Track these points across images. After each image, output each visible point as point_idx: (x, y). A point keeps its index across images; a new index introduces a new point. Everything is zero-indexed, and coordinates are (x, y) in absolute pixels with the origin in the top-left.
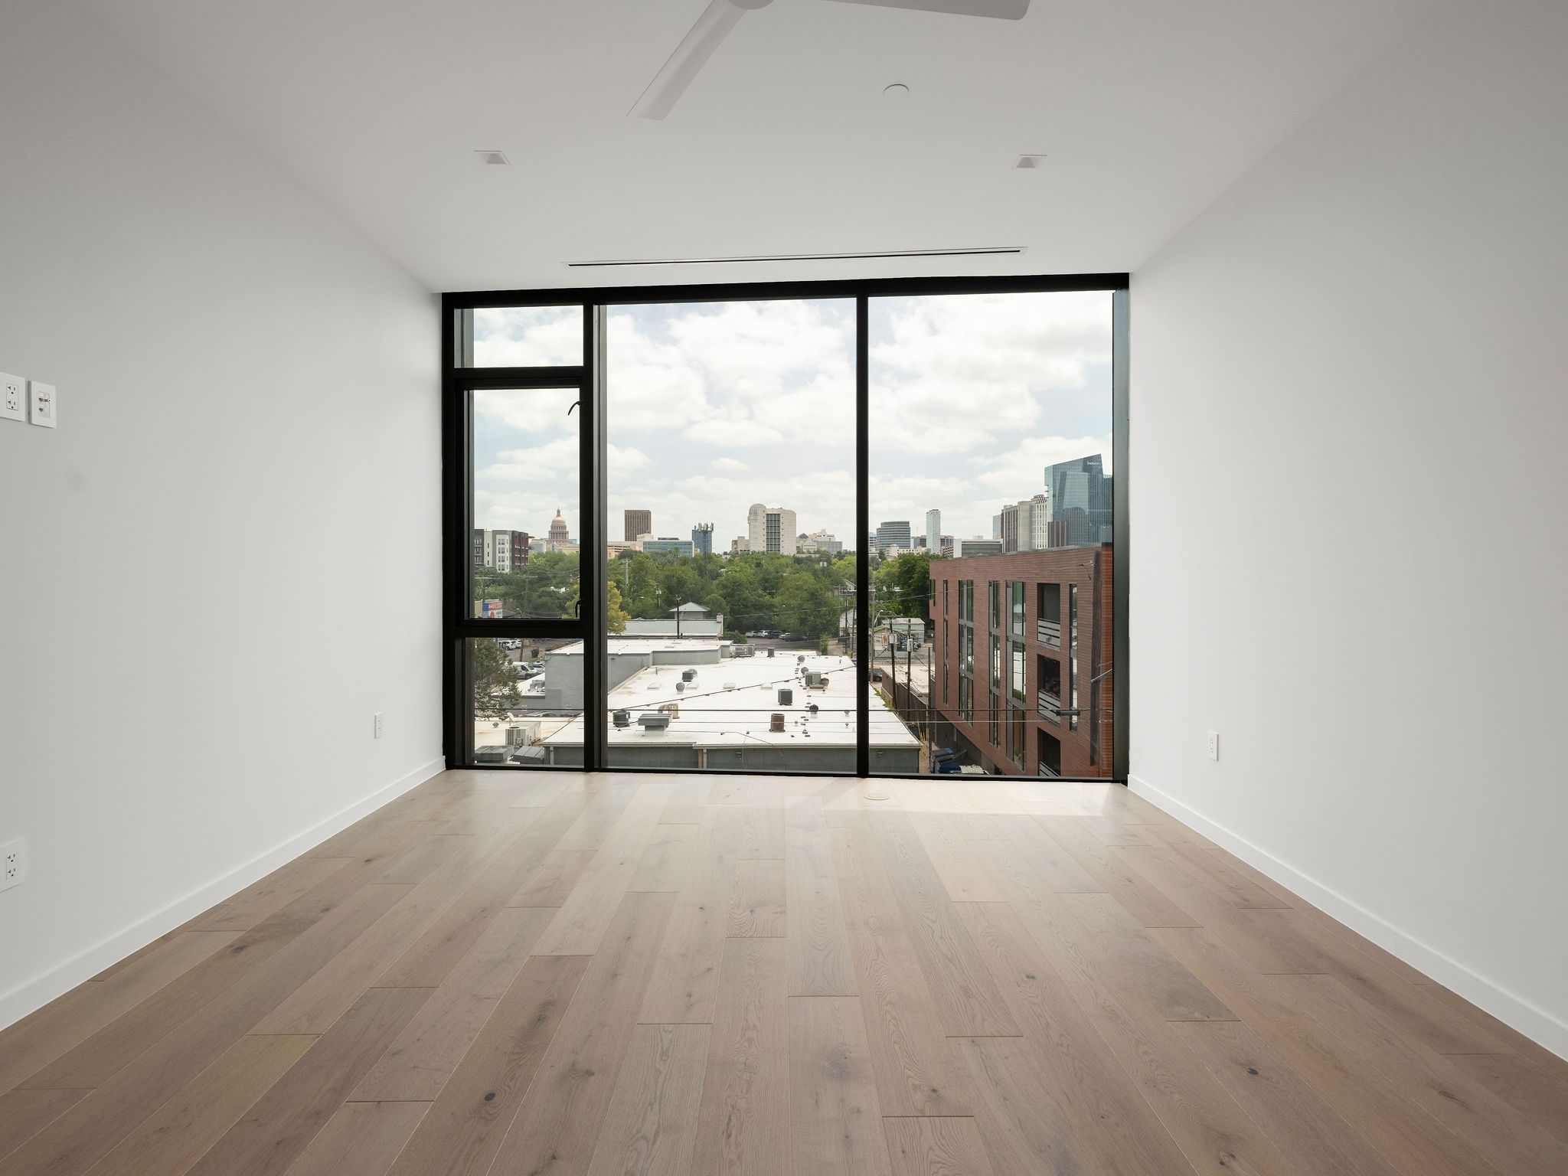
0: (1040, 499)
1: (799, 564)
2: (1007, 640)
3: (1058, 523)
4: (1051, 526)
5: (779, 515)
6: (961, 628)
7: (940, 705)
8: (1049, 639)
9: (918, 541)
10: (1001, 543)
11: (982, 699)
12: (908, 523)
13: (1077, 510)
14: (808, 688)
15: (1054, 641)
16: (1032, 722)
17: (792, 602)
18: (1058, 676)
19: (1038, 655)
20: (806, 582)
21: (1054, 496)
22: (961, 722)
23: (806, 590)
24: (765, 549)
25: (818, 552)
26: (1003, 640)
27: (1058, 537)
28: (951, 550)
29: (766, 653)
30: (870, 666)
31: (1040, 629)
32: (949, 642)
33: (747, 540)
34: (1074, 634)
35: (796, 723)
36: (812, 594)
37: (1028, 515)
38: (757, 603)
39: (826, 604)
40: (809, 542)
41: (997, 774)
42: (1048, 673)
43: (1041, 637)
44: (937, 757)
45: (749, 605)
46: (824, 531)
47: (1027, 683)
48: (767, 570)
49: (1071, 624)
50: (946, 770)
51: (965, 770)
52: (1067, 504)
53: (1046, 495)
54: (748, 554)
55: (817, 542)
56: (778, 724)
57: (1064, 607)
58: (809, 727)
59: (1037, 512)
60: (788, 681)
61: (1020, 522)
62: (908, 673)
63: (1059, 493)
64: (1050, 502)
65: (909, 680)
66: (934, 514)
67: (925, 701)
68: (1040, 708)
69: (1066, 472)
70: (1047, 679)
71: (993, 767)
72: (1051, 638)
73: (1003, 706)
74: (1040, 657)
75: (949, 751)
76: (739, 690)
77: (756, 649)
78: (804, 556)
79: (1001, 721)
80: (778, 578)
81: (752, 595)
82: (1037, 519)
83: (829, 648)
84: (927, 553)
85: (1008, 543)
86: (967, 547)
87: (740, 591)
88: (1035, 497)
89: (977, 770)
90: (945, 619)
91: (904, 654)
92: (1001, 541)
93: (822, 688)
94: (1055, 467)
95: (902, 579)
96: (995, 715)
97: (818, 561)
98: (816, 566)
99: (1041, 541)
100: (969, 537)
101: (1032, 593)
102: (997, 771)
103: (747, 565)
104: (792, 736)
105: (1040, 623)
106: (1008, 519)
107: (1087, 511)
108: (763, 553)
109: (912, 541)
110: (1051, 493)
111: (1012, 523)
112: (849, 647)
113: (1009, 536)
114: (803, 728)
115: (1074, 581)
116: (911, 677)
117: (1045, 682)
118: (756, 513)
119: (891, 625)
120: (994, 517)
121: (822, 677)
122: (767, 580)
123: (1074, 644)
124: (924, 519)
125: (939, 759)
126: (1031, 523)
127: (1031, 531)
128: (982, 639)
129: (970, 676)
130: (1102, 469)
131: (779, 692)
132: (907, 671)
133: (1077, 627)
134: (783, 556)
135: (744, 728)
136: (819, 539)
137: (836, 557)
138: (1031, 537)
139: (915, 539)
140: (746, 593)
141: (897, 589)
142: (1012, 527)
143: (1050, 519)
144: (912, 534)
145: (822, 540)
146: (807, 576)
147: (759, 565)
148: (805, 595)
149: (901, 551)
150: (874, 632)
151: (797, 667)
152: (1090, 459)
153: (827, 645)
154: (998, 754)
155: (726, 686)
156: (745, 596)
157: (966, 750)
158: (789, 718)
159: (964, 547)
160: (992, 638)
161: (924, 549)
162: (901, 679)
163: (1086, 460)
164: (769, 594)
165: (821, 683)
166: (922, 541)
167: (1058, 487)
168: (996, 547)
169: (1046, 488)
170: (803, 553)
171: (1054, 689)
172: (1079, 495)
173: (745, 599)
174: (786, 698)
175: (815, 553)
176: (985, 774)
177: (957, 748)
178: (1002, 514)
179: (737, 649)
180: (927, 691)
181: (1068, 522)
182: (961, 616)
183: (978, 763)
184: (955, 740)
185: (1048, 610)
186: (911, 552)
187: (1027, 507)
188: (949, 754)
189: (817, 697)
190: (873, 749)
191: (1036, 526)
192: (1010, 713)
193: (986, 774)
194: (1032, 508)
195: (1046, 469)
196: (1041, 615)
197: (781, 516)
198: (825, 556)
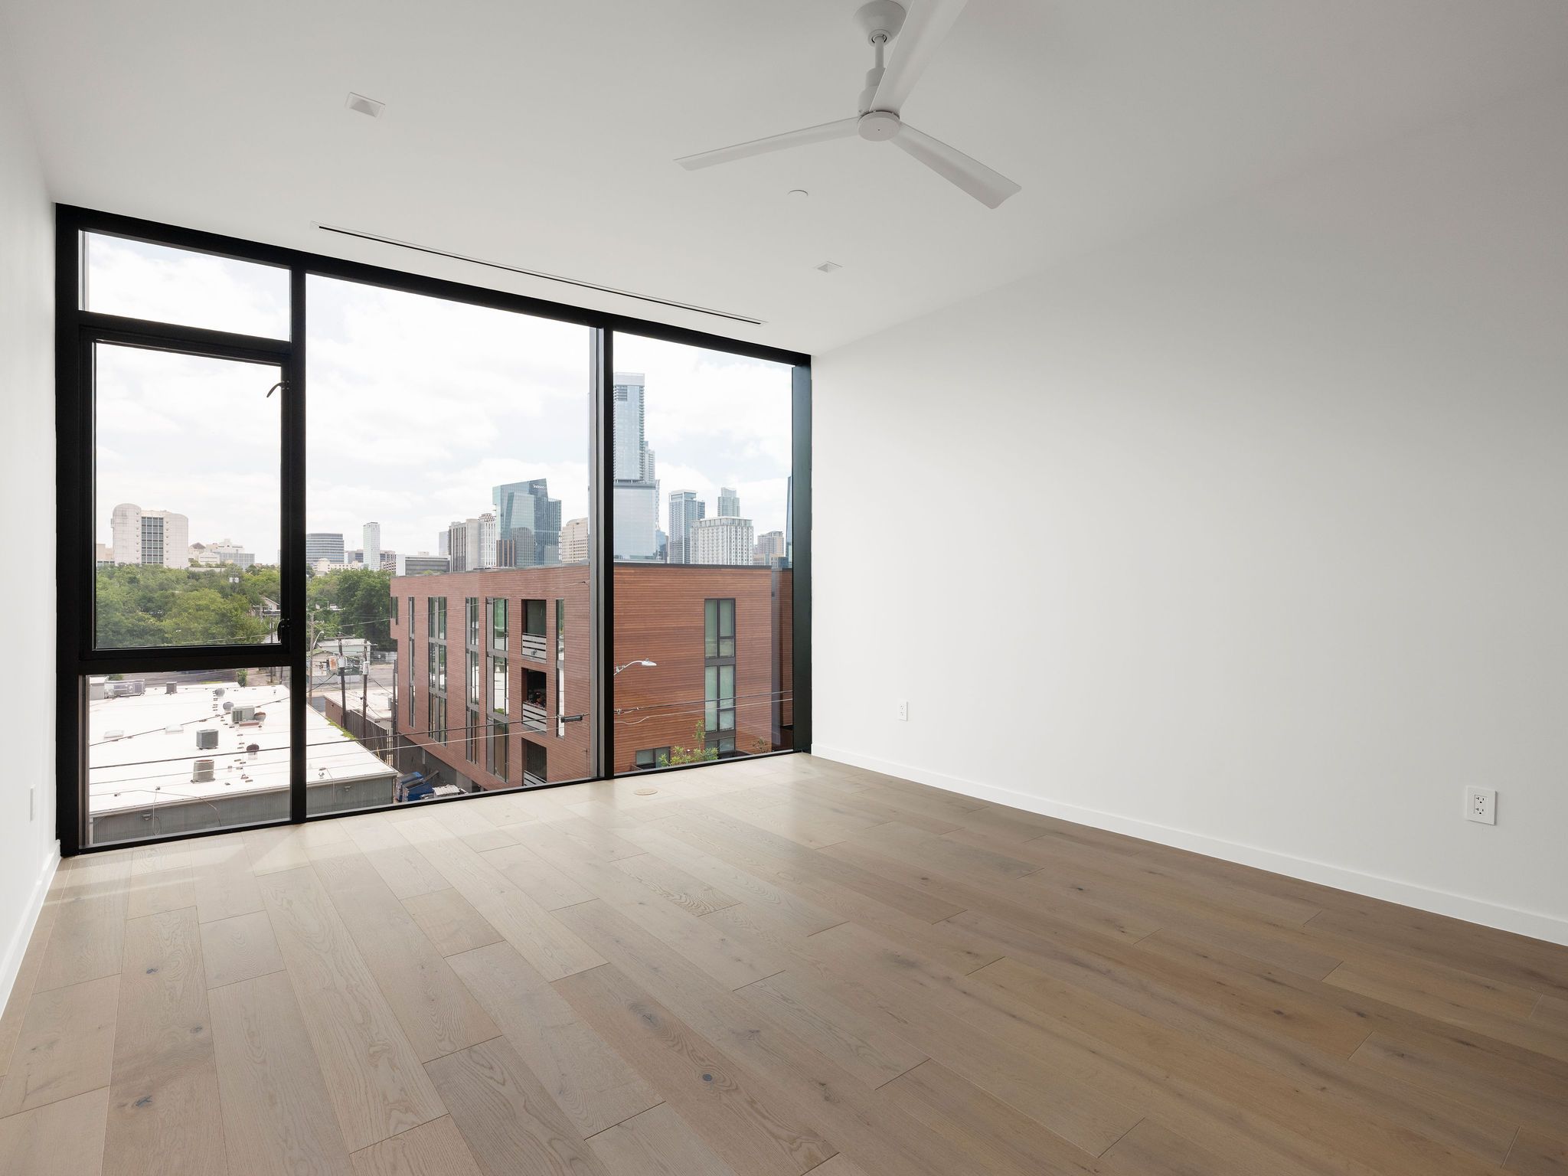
0: (488, 518)
1: (197, 580)
2: (487, 656)
3: (506, 541)
4: (500, 544)
5: (162, 519)
6: (431, 647)
7: (404, 729)
8: (534, 653)
9: (354, 556)
10: (449, 559)
11: (457, 717)
12: (341, 535)
13: (523, 530)
14: (237, 726)
15: (539, 654)
16: (516, 734)
17: (194, 625)
18: (545, 687)
19: (523, 669)
20: (213, 601)
21: (502, 515)
22: (432, 745)
23: (213, 610)
24: (140, 561)
25: (223, 565)
26: (482, 658)
27: (506, 554)
28: (394, 565)
29: (164, 689)
30: (307, 694)
31: (524, 644)
32: (415, 662)
33: (109, 549)
34: (561, 646)
35: (230, 767)
36: (224, 615)
37: (476, 532)
38: (135, 628)
39: (242, 627)
40: (206, 553)
41: (477, 791)
42: (534, 685)
43: (525, 651)
44: (403, 783)
45: (123, 631)
46: (228, 540)
47: (510, 696)
48: (147, 587)
49: (557, 637)
50: (417, 796)
51: (439, 791)
52: (515, 524)
53: (494, 514)
54: (112, 567)
55: (219, 553)
56: (204, 772)
57: (551, 622)
58: (246, 771)
59: (485, 530)
60: (205, 720)
61: (469, 540)
62: (364, 699)
63: (507, 514)
64: (498, 520)
65: (365, 705)
66: (373, 527)
67: (387, 727)
68: (525, 719)
69: (513, 493)
70: (530, 691)
71: (471, 784)
72: (535, 652)
73: (482, 721)
74: (525, 671)
75: (417, 774)
76: (130, 737)
77: (147, 685)
78: (202, 570)
79: (482, 737)
80: (167, 597)
81: (127, 619)
82: (485, 537)
83: (248, 678)
84: (366, 568)
85: (456, 560)
86: (411, 563)
87: (108, 613)
88: (483, 515)
89: (453, 789)
90: (410, 639)
91: (357, 678)
92: (449, 558)
93: (257, 724)
94: (503, 488)
95: (342, 597)
96: (474, 732)
97: (227, 576)
98: (223, 582)
99: (490, 559)
100: (414, 553)
101: (516, 609)
102: (476, 788)
103: (114, 580)
104: (225, 783)
105: (525, 637)
106: (456, 536)
107: (533, 531)
108: (137, 565)
109: (346, 555)
110: (499, 511)
111: (460, 541)
112: (275, 675)
113: (457, 553)
114: (241, 772)
115: (561, 597)
116: (368, 703)
117: (529, 693)
118: (124, 516)
119: (340, 647)
120: (440, 533)
121: (257, 711)
122: (150, 600)
123: (561, 656)
124: (360, 532)
125: (408, 784)
126: (480, 541)
127: (480, 548)
128: (457, 657)
129: (443, 695)
130: (547, 493)
131: (198, 733)
132: (362, 696)
133: (564, 640)
134: (170, 570)
135: (152, 784)
136: (221, 550)
137: (248, 572)
138: (480, 555)
139: (350, 553)
140: (117, 616)
141: (334, 608)
142: (460, 544)
143: (498, 538)
144: (346, 548)
145: (226, 552)
146: (215, 595)
147: (133, 580)
148: (213, 617)
149: (333, 566)
150: (313, 655)
151: (215, 703)
152: (536, 482)
153: (245, 676)
154: (479, 771)
155: (107, 735)
156: (117, 620)
157: (437, 772)
158: (219, 763)
159: (409, 563)
160: (469, 655)
161: (360, 564)
162: (353, 704)
163: (532, 483)
164: (154, 616)
165: (254, 719)
166: (359, 556)
167: (505, 507)
168: (444, 564)
169: (494, 507)
170: (200, 566)
171: (538, 700)
172: (525, 516)
173: (116, 624)
174: (208, 740)
175: (217, 566)
176: (461, 793)
177: (426, 771)
178: (450, 531)
179: (116, 687)
180: (389, 715)
181: (515, 541)
182: (431, 633)
183: (453, 783)
184: (424, 763)
185: (531, 625)
186: (345, 567)
187: (476, 525)
188: (418, 778)
189: (251, 735)
190: (313, 788)
191: (485, 544)
192: (491, 729)
193: (463, 793)
194: (480, 526)
195: (494, 489)
196: (525, 630)
197: (165, 520)
198: (233, 571)
